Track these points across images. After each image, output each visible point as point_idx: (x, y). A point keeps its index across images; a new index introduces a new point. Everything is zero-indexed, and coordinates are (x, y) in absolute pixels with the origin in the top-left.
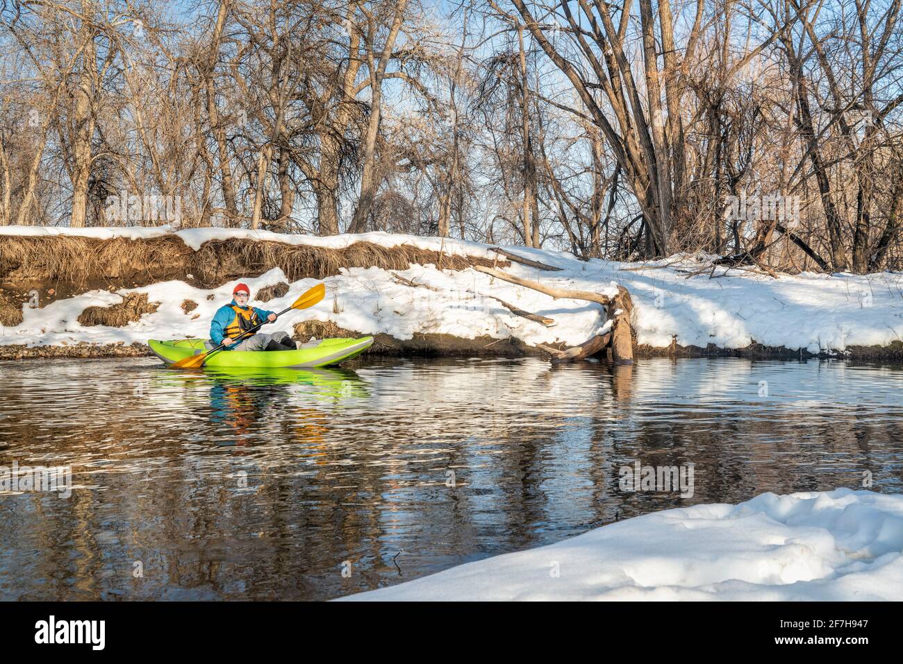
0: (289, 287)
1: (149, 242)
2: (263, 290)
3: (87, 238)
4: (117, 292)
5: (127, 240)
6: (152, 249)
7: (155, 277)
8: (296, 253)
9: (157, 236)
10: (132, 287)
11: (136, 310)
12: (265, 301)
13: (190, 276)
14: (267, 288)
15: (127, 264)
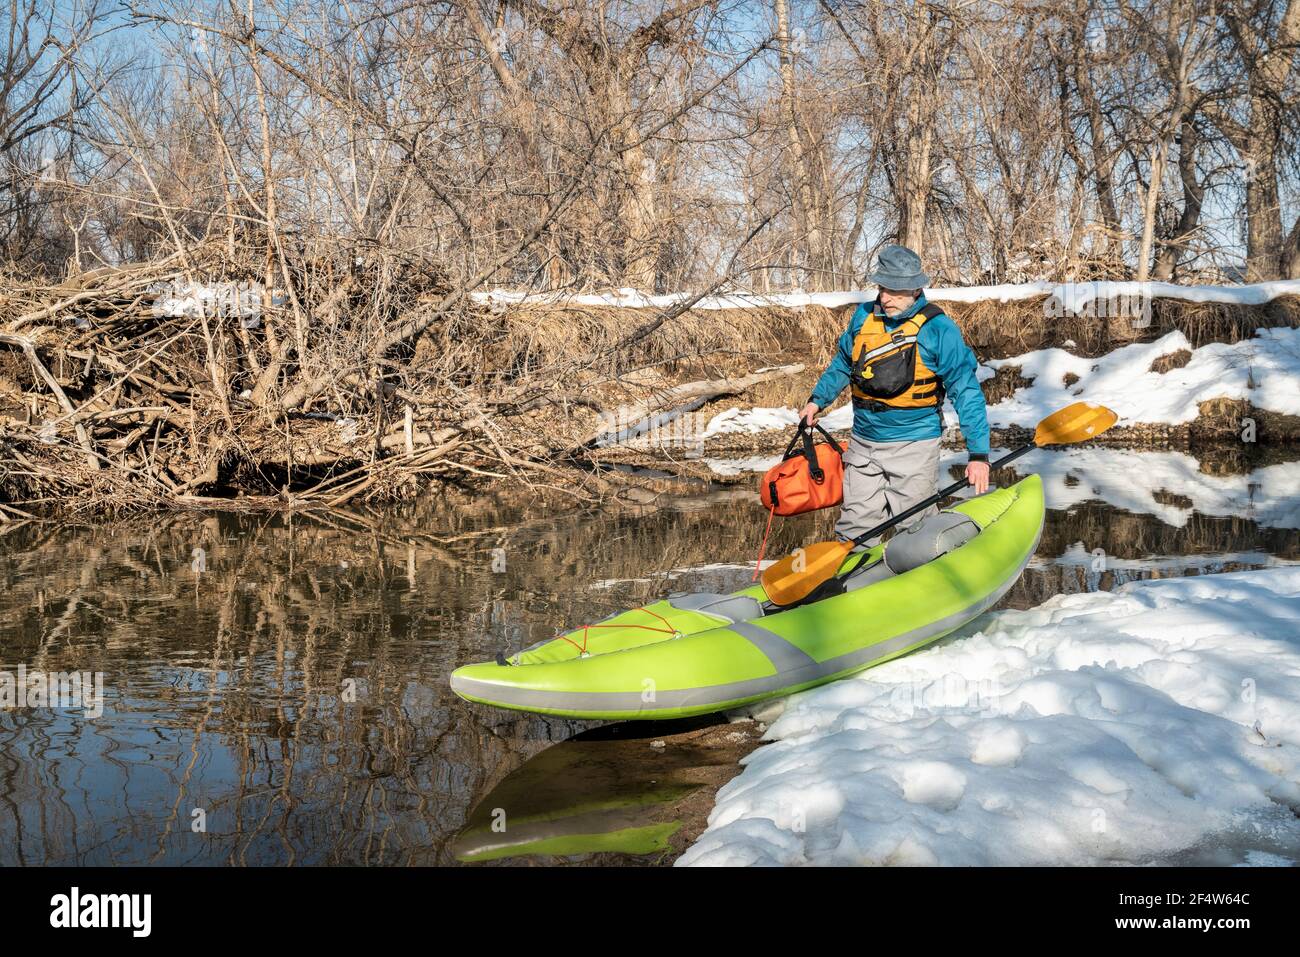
0: (1190, 354)
1: (1022, 304)
2: (1160, 359)
3: (953, 302)
4: (987, 363)
5: (996, 302)
6: (1026, 312)
7: (1029, 346)
8: (1201, 313)
9: (1030, 296)
10: (1003, 357)
11: (1009, 385)
12: (1162, 373)
13: (1070, 343)
14: (1164, 357)
15: (997, 331)
